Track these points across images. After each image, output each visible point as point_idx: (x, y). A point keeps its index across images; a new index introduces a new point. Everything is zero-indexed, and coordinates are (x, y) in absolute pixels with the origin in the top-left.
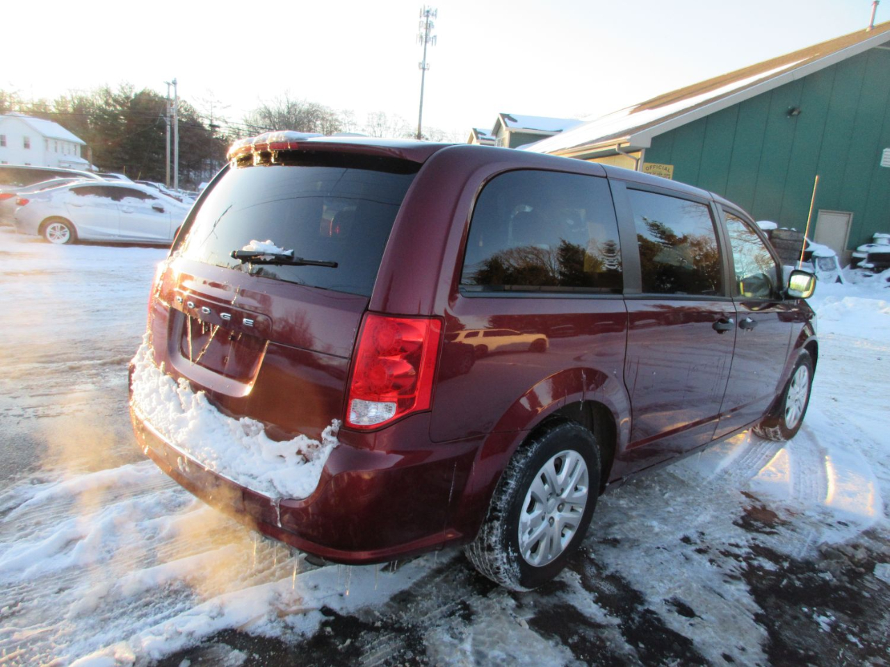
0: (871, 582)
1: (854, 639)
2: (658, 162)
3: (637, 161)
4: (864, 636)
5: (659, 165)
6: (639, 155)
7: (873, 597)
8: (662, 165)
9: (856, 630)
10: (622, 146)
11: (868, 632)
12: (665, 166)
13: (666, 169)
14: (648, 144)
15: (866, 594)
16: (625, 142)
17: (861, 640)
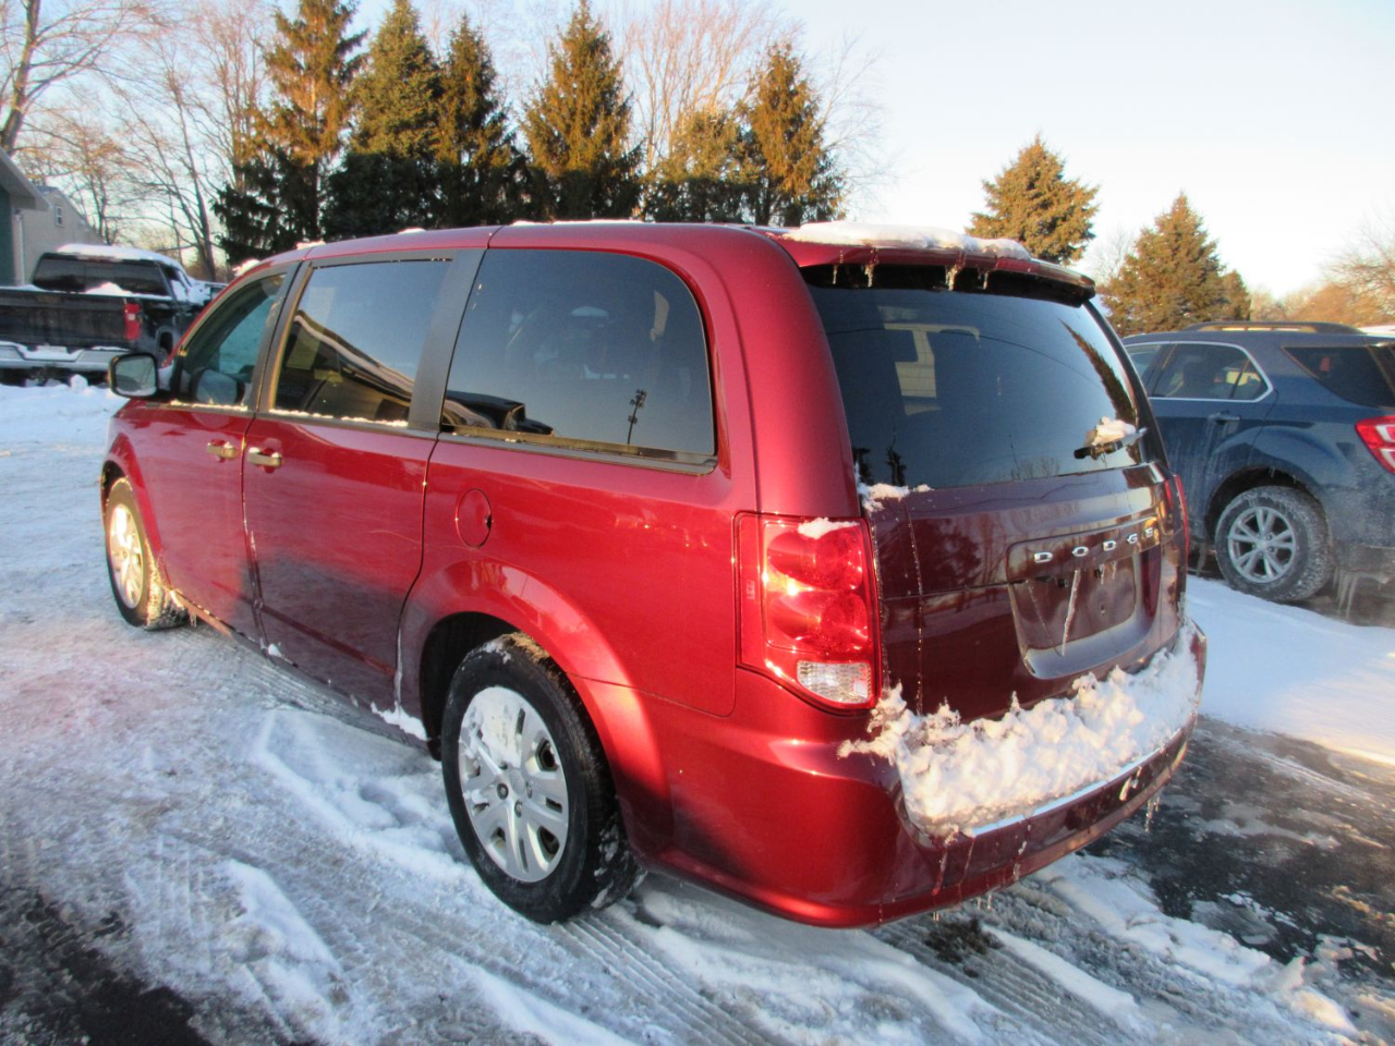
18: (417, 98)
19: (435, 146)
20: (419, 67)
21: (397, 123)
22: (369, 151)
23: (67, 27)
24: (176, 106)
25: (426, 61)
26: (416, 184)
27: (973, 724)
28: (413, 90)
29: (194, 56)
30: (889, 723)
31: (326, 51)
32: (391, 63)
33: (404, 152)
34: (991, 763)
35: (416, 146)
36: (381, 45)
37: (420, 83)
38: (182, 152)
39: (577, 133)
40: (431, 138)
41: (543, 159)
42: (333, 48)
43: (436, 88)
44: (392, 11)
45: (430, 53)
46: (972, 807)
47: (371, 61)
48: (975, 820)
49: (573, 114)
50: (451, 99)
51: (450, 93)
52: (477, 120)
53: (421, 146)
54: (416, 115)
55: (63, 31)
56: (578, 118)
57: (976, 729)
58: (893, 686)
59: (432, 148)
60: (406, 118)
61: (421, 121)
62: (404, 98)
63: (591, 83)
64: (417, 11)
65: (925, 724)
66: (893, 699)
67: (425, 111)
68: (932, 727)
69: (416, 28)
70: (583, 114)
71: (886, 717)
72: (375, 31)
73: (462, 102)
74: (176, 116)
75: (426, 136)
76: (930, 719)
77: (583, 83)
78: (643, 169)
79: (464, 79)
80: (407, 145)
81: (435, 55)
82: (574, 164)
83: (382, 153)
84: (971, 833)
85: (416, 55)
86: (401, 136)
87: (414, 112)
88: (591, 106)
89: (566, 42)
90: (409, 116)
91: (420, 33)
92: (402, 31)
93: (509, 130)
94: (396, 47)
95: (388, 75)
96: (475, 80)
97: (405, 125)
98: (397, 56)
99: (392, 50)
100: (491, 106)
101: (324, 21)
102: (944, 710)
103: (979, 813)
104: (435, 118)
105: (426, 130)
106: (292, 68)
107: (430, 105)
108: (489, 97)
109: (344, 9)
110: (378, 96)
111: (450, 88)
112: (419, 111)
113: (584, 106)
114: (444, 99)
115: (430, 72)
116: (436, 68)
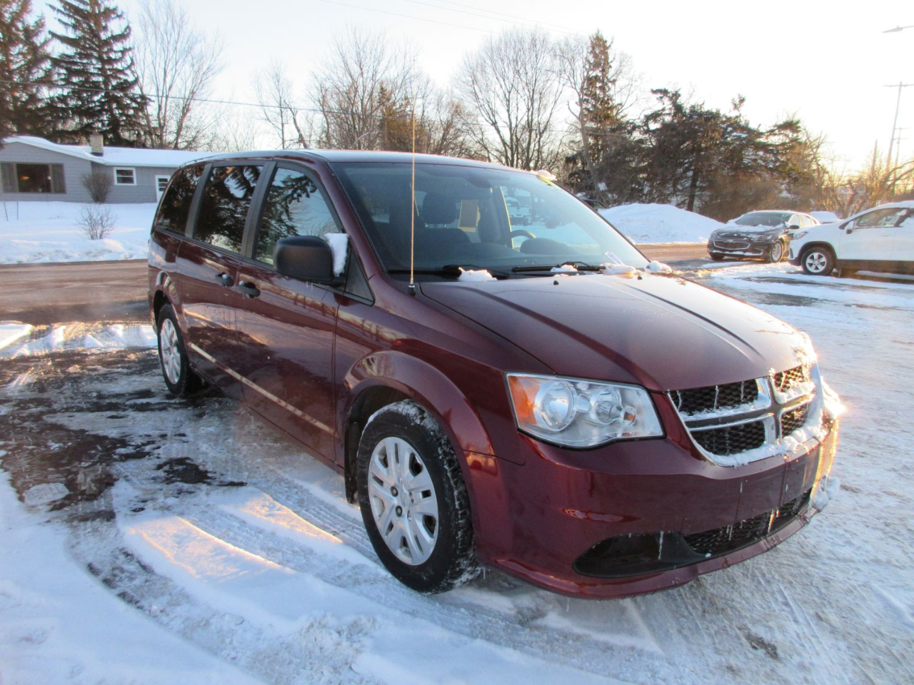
0: (58, 478)
1: (30, 447)
4: (28, 451)
7: (46, 470)
9: (35, 451)
11: (28, 453)
15: (51, 469)
17: (28, 449)
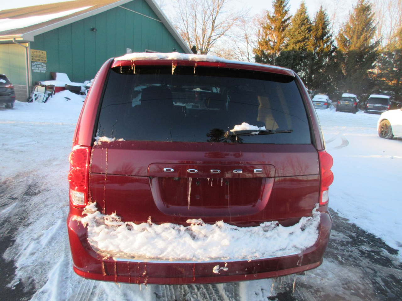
2: (38, 49)
3: (27, 48)
5: (39, 51)
6: (27, 45)
8: (41, 51)
10: (17, 39)
12: (42, 51)
13: (43, 53)
14: (32, 40)
16: (19, 37)
18: (303, 33)
19: (307, 47)
20: (305, 24)
21: (296, 41)
22: (287, 50)
23: (219, 26)
24: (247, 43)
25: (308, 22)
26: (299, 59)
27: (126, 223)
28: (302, 31)
29: (252, 29)
30: (88, 214)
31: (279, 23)
32: (297, 24)
33: (297, 49)
34: (131, 238)
35: (301, 47)
36: (295, 19)
37: (305, 29)
38: (246, 54)
39: (355, 39)
40: (306, 45)
41: (341, 48)
42: (281, 22)
43: (310, 30)
44: (299, 9)
45: (309, 19)
46: (117, 250)
47: (291, 24)
48: (118, 255)
49: (354, 32)
50: (313, 32)
51: (314, 30)
52: (322, 38)
53: (303, 47)
54: (302, 38)
55: (219, 27)
56: (356, 33)
57: (127, 225)
58: (93, 202)
59: (306, 47)
60: (299, 39)
61: (303, 40)
62: (299, 33)
63: (361, 22)
64: (306, 8)
65: (104, 218)
66: (91, 206)
67: (305, 37)
68: (107, 219)
69: (305, 13)
70: (358, 32)
71: (87, 212)
72: (294, 15)
73: (317, 33)
74: (246, 46)
75: (305, 44)
76: (107, 216)
77: (359, 22)
78: (379, 48)
79: (319, 26)
80: (298, 47)
81: (311, 20)
82: (352, 48)
83: (291, 50)
84: (115, 259)
85: (304, 21)
86: (297, 45)
87: (301, 37)
88: (361, 29)
89: (355, 9)
90: (300, 38)
91: (307, 14)
92: (301, 14)
93: (332, 40)
94: (299, 19)
95: (295, 28)
96: (322, 26)
97: (298, 42)
98: (299, 22)
99: (297, 20)
100: (327, 33)
101: (280, 15)
102: (114, 215)
103: (121, 253)
104: (308, 38)
105: (304, 42)
106: (269, 29)
107: (307, 35)
108: (326, 31)
109: (286, 10)
110: (292, 34)
111: (314, 29)
112: (303, 37)
113: (358, 29)
114: (312, 32)
115: (308, 25)
116: (311, 23)
